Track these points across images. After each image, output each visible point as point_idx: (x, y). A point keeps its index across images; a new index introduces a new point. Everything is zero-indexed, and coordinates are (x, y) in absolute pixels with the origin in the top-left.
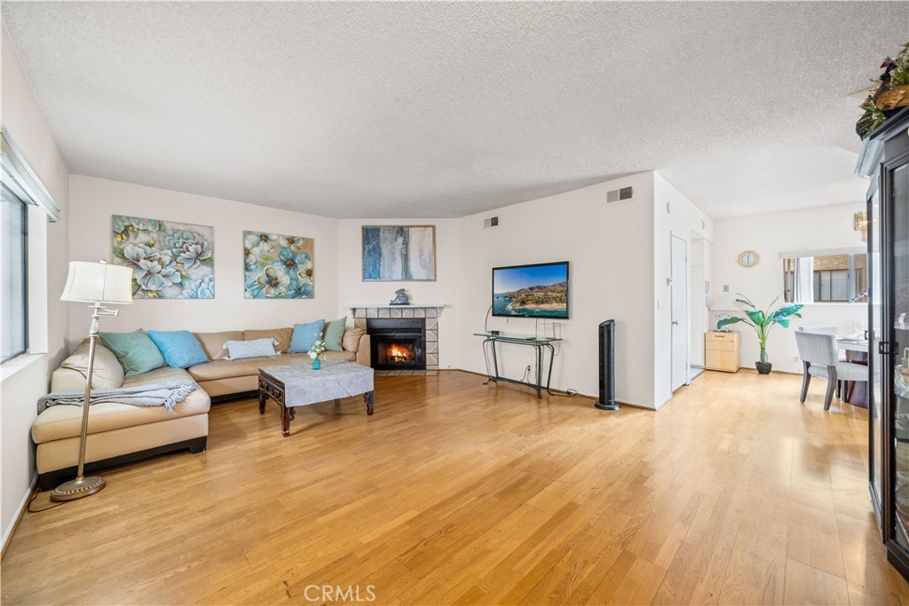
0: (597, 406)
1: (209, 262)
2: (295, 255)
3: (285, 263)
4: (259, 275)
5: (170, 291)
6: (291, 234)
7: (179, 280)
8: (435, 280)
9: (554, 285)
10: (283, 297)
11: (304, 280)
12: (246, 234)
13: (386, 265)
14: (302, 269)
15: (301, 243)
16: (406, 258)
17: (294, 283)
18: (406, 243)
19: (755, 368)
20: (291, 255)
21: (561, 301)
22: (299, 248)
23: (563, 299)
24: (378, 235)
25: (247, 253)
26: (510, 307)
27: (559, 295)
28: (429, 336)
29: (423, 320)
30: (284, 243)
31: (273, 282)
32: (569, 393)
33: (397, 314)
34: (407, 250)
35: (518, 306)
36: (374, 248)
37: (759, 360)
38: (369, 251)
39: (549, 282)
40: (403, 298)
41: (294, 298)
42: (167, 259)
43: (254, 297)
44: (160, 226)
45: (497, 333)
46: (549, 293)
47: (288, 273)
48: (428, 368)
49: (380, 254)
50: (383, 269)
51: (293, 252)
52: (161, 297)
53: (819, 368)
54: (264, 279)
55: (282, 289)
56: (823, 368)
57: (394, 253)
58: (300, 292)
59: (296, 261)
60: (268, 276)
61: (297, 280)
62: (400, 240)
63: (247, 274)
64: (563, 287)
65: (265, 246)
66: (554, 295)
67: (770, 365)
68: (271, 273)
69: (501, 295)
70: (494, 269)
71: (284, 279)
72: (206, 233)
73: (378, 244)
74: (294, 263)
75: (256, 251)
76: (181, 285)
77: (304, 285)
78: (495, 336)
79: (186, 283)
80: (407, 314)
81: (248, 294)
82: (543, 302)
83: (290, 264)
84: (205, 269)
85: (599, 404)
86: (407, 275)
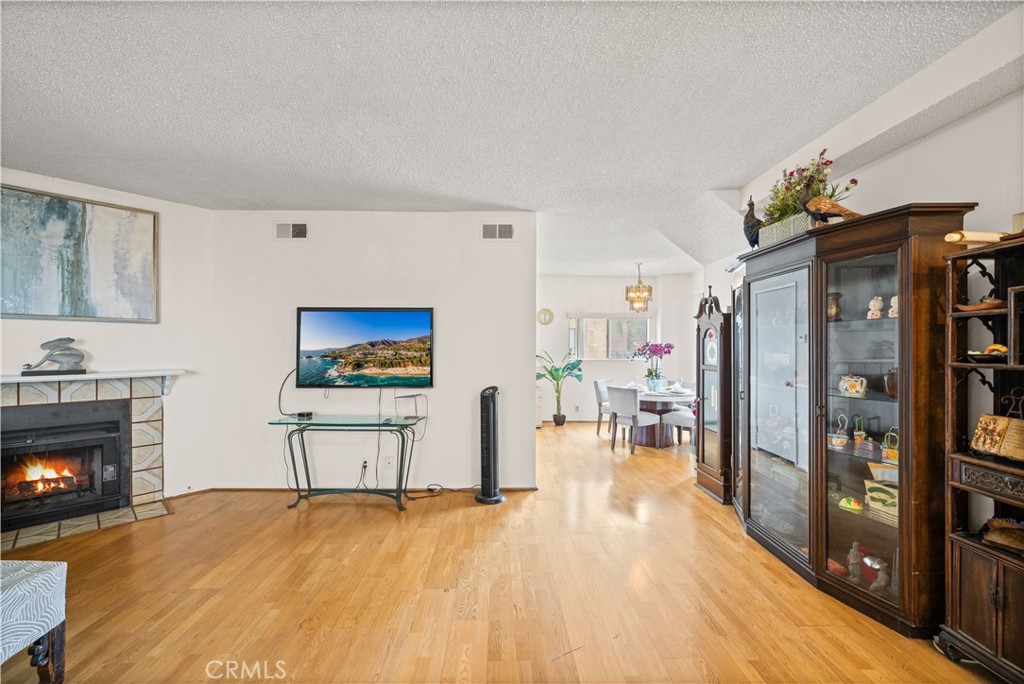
0: (481, 501)
8: (158, 322)
9: (410, 340)
16: (75, 270)
18: (76, 236)
19: (552, 419)
21: (421, 363)
23: (423, 359)
26: (333, 373)
27: (417, 354)
28: (139, 434)
29: (126, 405)
32: (431, 490)
34: (77, 253)
35: (349, 371)
37: (555, 412)
39: (401, 336)
40: (68, 359)
45: (309, 415)
46: (402, 352)
48: (136, 501)
53: (625, 417)
56: (629, 418)
57: (37, 254)
62: (58, 225)
64: (424, 343)
66: (410, 354)
67: (564, 416)
69: (316, 353)
70: (300, 310)
78: (305, 421)
80: (76, 393)
82: (392, 365)
85: (480, 497)
86: (77, 306)
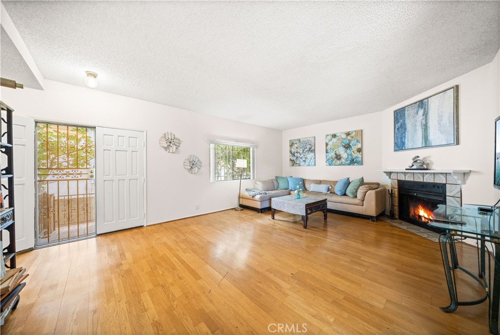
1: (314, 151)
2: (350, 141)
3: (344, 147)
4: (332, 154)
5: (302, 163)
6: (347, 130)
7: (304, 159)
8: (458, 144)
10: (343, 165)
11: (356, 155)
12: (327, 135)
13: (410, 136)
14: (354, 148)
15: (354, 133)
16: (425, 127)
17: (350, 157)
18: (426, 114)
20: (348, 142)
22: (353, 137)
24: (404, 114)
25: (327, 145)
28: (449, 201)
29: (444, 186)
30: (344, 136)
31: (338, 157)
33: (419, 178)
34: (426, 120)
36: (401, 125)
38: (398, 129)
41: (349, 165)
42: (301, 152)
43: (330, 165)
44: (299, 140)
47: (346, 152)
49: (405, 129)
50: (408, 140)
51: (349, 140)
52: (300, 166)
54: (334, 156)
55: (343, 160)
57: (416, 125)
58: (353, 162)
59: (351, 145)
60: (336, 154)
61: (351, 155)
62: (421, 112)
63: (327, 154)
65: (334, 140)
68: (337, 153)
71: (344, 155)
72: (312, 140)
73: (404, 121)
74: (350, 146)
75: (331, 143)
76: (305, 161)
77: (355, 158)
79: (306, 160)
80: (428, 179)
81: (327, 164)
83: (347, 147)
84: (312, 154)
86: (427, 144)
